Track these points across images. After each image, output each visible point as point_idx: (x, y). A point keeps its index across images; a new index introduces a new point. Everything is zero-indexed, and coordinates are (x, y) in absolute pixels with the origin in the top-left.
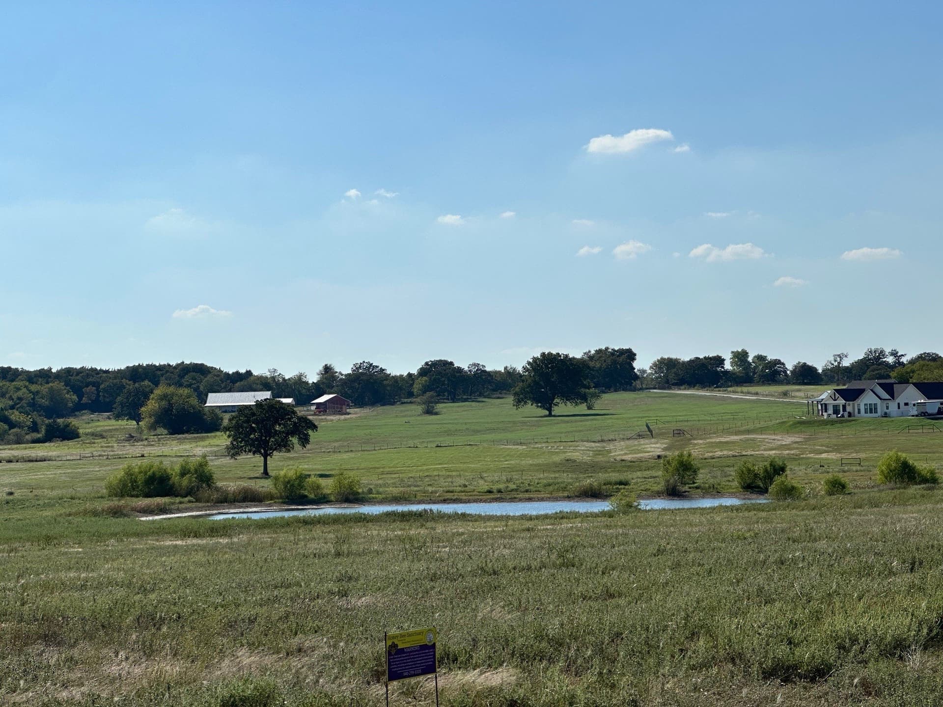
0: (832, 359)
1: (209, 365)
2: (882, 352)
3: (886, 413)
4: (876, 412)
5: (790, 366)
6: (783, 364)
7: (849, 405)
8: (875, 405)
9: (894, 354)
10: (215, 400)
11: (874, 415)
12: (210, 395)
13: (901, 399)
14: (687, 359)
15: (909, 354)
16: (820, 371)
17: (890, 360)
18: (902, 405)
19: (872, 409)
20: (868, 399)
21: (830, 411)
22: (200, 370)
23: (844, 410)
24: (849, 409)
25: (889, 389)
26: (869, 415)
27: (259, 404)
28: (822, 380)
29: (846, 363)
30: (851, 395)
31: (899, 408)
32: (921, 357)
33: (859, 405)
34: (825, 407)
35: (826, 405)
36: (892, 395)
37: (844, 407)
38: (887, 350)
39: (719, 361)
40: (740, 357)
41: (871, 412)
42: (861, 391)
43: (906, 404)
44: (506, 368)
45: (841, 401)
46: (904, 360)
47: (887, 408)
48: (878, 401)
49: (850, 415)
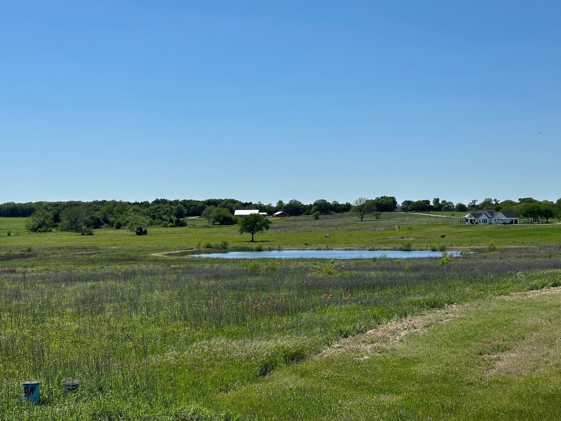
0: (471, 202)
1: (236, 200)
2: (491, 199)
3: (490, 223)
4: (486, 222)
5: (455, 204)
6: (453, 203)
7: (476, 219)
8: (486, 219)
9: (495, 200)
10: (238, 212)
11: (485, 223)
12: (236, 211)
13: (496, 218)
14: (416, 201)
15: (501, 200)
16: (467, 206)
17: (494, 202)
18: (497, 219)
19: (485, 221)
20: (484, 217)
21: (469, 222)
22: (233, 202)
23: (474, 221)
24: (476, 221)
25: (492, 213)
26: (484, 223)
27: (251, 215)
28: (467, 210)
29: (477, 204)
30: (477, 216)
31: (495, 221)
32: (506, 202)
33: (480, 220)
34: (467, 220)
35: (467, 219)
36: (492, 215)
37: (474, 220)
38: (493, 199)
39: (428, 202)
40: (436, 201)
41: (484, 222)
42: (481, 214)
43: (498, 219)
45: (473, 218)
46: (499, 202)
47: (491, 221)
48: (487, 218)
49: (477, 223)
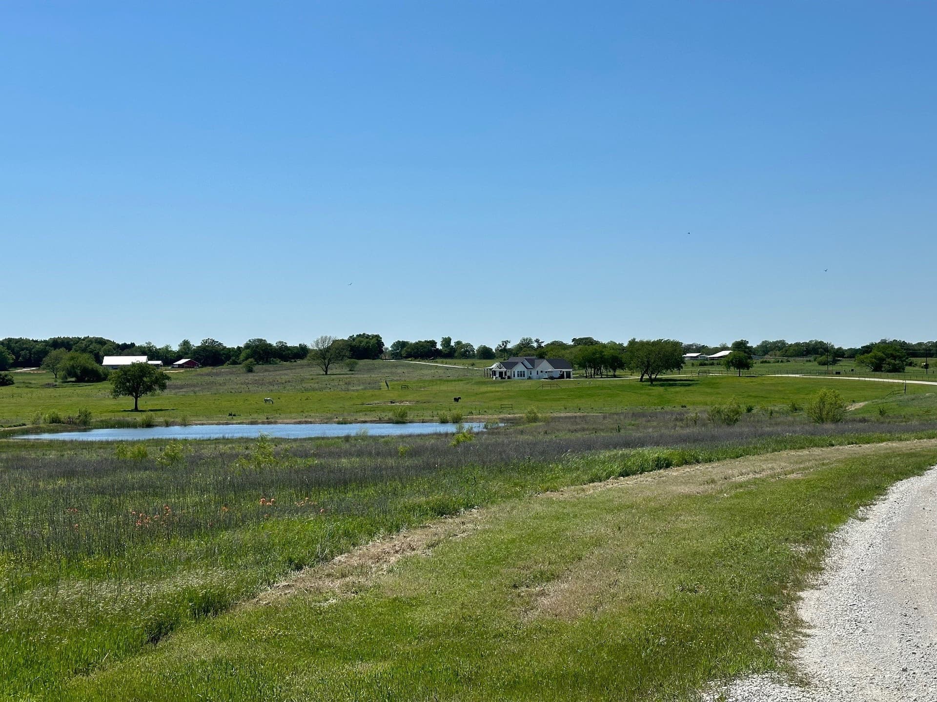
0: (501, 344)
1: (106, 338)
2: (530, 340)
3: (530, 377)
4: (524, 376)
5: (476, 347)
6: (472, 346)
7: (508, 372)
8: (524, 372)
9: (537, 341)
10: (108, 361)
11: (523, 378)
12: (105, 358)
13: (539, 369)
14: (414, 342)
15: (546, 341)
16: (494, 351)
17: (535, 345)
18: (539, 372)
19: (521, 374)
20: (520, 368)
21: (497, 375)
22: (101, 342)
23: (506, 375)
24: (508, 374)
25: (532, 362)
26: (520, 378)
27: (133, 365)
28: (495, 357)
29: (509, 346)
30: (510, 366)
31: (537, 374)
32: (553, 343)
33: (514, 372)
34: (494, 373)
35: (495, 371)
36: (533, 365)
37: (505, 372)
38: (534, 339)
39: (433, 343)
40: (446, 342)
41: (521, 376)
42: (516, 364)
43: (542, 372)
44: (300, 345)
45: (504, 370)
46: (543, 345)
47: (531, 374)
48: (525, 370)
49: (509, 378)
